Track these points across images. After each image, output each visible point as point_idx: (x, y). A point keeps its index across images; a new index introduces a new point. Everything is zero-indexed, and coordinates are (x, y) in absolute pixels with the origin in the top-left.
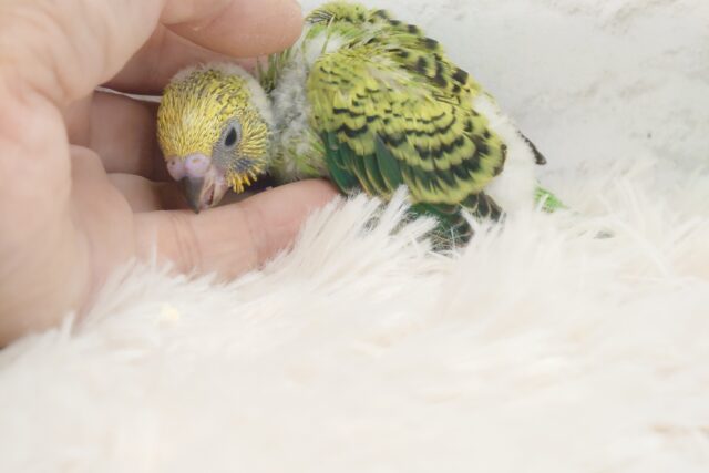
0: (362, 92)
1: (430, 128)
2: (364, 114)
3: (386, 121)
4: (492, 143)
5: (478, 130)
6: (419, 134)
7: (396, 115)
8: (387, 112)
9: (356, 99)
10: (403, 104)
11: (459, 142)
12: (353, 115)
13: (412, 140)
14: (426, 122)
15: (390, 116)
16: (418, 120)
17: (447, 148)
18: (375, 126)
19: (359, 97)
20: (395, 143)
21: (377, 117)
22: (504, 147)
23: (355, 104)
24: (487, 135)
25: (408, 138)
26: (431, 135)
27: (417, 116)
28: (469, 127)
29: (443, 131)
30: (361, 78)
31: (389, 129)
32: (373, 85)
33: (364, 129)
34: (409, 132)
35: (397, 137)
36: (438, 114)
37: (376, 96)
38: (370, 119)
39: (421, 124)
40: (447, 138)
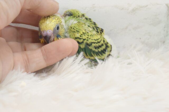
0: (82, 33)
1: (96, 41)
2: (83, 38)
3: (87, 40)
4: (109, 45)
5: (106, 42)
6: (94, 43)
7: (89, 39)
8: (87, 38)
9: (81, 35)
10: (91, 36)
11: (102, 45)
12: (80, 39)
13: (93, 45)
14: (96, 40)
15: (88, 39)
16: (94, 40)
17: (100, 47)
18: (85, 41)
19: (81, 34)
20: (89, 45)
21: (85, 39)
22: (111, 45)
23: (80, 36)
24: (107, 43)
25: (92, 44)
26: (97, 43)
27: (94, 39)
28: (104, 41)
29: (99, 42)
30: (82, 30)
31: (88, 42)
32: (84, 32)
33: (83, 42)
34: (92, 43)
35: (90, 44)
36: (98, 38)
37: (85, 34)
38: (84, 40)
39: (95, 40)
40: (100, 44)
